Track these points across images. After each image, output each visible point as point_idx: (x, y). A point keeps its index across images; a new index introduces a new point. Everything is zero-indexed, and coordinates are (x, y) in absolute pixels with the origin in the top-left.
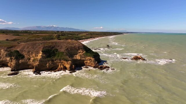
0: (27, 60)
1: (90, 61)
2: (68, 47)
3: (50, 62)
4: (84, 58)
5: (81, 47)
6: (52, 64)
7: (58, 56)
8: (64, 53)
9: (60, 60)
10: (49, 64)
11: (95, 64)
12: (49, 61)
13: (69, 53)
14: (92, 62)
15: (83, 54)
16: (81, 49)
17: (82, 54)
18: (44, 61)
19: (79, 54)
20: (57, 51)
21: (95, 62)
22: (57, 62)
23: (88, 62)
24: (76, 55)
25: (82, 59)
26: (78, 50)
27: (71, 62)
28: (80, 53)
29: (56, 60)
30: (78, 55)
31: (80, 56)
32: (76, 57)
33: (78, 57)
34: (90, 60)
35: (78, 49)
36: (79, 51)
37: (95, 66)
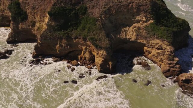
0: (29, 26)
1: (160, 51)
2: (111, 4)
3: (64, 41)
4: (146, 38)
5: (145, 7)
6: (67, 46)
7: (84, 29)
8: (97, 20)
9: (85, 40)
10: (61, 45)
11: (170, 64)
12: (61, 39)
13: (111, 22)
14: (164, 58)
15: (146, 28)
16: (145, 11)
17: (142, 26)
18: (50, 38)
19: (134, 25)
20: (84, 14)
21: (173, 60)
22: (79, 43)
23: (154, 52)
24: (127, 28)
25: (139, 41)
26: (134, 15)
27: (105, 53)
28: (138, 22)
29: (76, 38)
30: (131, 28)
31: (136, 31)
32: (126, 32)
33: (130, 34)
34: (158, 49)
35: (135, 11)
36: (138, 18)
37: (169, 70)
